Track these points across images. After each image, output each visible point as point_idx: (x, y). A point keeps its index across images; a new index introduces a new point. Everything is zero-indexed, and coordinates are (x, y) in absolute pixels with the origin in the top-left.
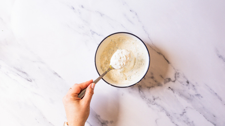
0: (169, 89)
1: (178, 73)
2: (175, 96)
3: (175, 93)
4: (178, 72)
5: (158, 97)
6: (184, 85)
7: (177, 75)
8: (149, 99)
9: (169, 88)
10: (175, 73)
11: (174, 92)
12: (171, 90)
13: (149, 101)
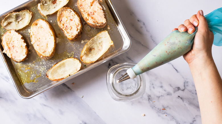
0: (178, 98)
1: (187, 82)
2: (185, 105)
3: (185, 102)
4: (187, 80)
5: (168, 107)
6: (193, 93)
7: (186, 84)
8: (158, 109)
9: (179, 96)
10: (184, 82)
11: (183, 101)
12: (181, 99)
13: (158, 111)
